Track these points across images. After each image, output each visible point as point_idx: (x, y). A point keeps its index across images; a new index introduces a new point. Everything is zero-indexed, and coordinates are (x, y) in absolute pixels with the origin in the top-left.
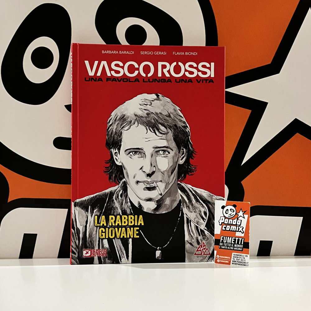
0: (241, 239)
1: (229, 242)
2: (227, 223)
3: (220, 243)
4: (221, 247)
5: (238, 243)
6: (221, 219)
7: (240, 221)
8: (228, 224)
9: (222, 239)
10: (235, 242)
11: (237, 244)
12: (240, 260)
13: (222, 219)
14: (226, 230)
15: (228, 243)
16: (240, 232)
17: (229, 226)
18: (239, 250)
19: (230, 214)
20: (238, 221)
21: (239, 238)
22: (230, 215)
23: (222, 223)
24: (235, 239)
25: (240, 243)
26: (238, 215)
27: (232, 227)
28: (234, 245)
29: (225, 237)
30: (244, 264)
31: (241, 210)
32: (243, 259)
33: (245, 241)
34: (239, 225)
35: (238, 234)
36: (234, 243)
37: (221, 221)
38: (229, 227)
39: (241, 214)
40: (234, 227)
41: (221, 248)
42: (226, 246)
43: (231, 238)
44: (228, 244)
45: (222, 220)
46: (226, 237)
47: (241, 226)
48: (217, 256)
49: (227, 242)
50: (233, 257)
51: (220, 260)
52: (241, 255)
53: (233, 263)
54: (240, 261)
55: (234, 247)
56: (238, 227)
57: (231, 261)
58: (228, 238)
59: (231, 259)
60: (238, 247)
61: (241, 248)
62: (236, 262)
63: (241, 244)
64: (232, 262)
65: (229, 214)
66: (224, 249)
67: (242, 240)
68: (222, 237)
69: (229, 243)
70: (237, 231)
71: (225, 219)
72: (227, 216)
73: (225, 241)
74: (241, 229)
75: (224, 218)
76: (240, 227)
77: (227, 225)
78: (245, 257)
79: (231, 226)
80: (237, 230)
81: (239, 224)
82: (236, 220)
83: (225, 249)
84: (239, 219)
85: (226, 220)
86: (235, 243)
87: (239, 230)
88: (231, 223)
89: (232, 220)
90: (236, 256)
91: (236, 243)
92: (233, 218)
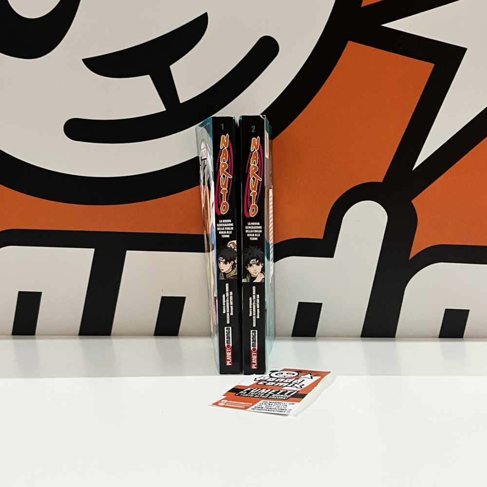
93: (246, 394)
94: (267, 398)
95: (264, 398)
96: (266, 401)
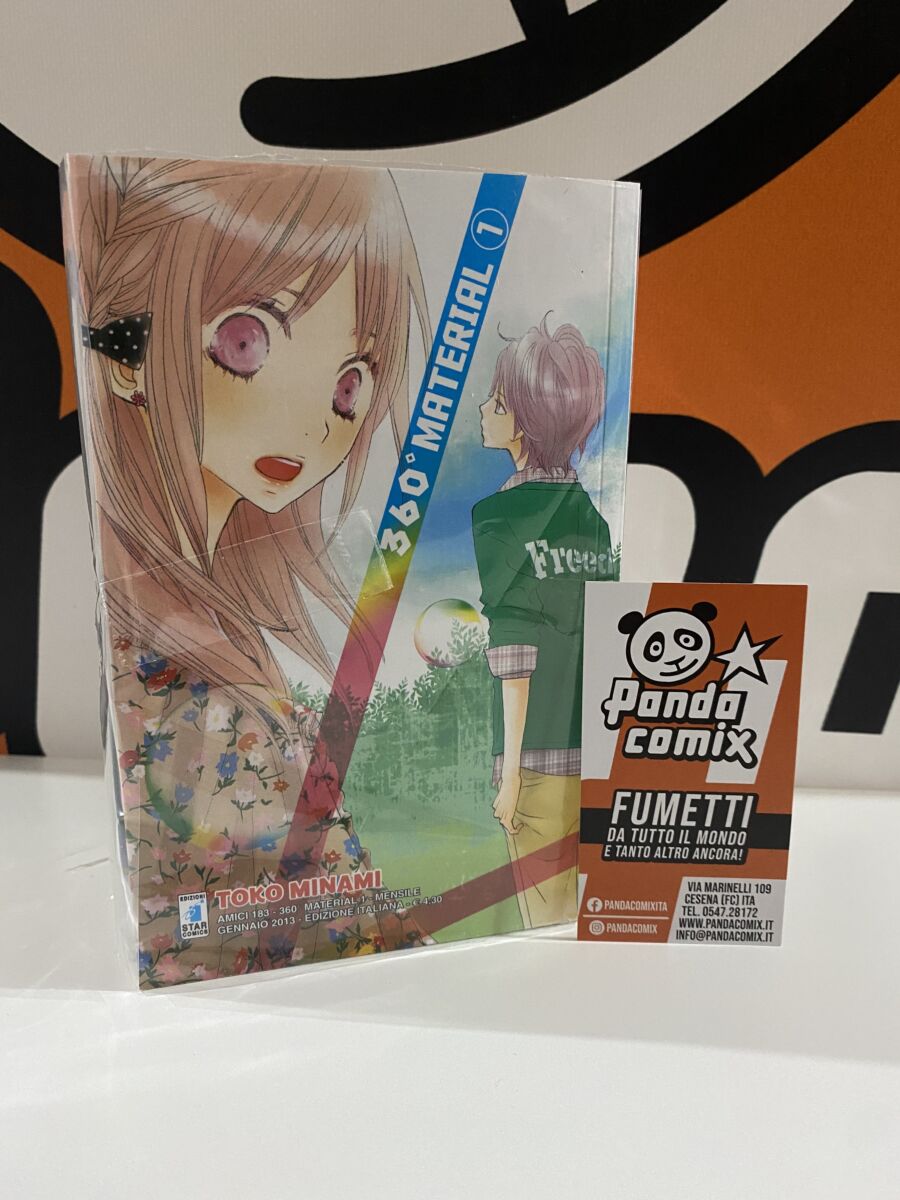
0: (740, 798)
1: (663, 823)
2: (654, 712)
3: (611, 829)
4: (613, 850)
5: (718, 823)
6: (618, 693)
7: (735, 699)
8: (660, 721)
9: (619, 807)
10: (698, 817)
11: (710, 829)
12: (728, 912)
13: (626, 692)
14: (645, 753)
15: (659, 826)
16: (730, 759)
17: (671, 732)
18: (722, 862)
19: (676, 662)
20: (723, 698)
21: (724, 795)
22: (674, 668)
23: (622, 714)
24: (702, 805)
25: (728, 824)
26: (727, 663)
27: (683, 734)
28: (693, 837)
29: (638, 795)
30: (746, 930)
31: (745, 634)
32: (741, 906)
33: (758, 811)
34: (729, 723)
35: (720, 773)
36: (693, 824)
37: (616, 707)
38: (667, 734)
39: (743, 655)
40: (693, 735)
41: (613, 857)
42: (644, 845)
43: (676, 798)
44: (657, 834)
45: (624, 698)
46: (649, 796)
47: (740, 728)
48: (590, 902)
49: (655, 823)
50: (689, 899)
51: (605, 921)
52: (730, 887)
53: (681, 935)
54: (725, 917)
55: (693, 847)
56: (720, 736)
57: (669, 922)
58: (662, 797)
59: (671, 912)
60: (716, 846)
61: (736, 846)
62: (699, 924)
63: (737, 826)
64: (675, 926)
65: (665, 658)
66: (635, 859)
67: (740, 806)
68: (620, 795)
69: (667, 827)
70: (717, 759)
71: (642, 690)
72: (651, 671)
73: (639, 817)
74: (737, 745)
75: (637, 684)
76: (731, 735)
77: (651, 725)
78: (758, 897)
79: (680, 731)
80: (716, 752)
81: (732, 715)
82: (708, 697)
83: (642, 859)
84: (732, 685)
85: (646, 696)
86: (701, 826)
87: (730, 752)
88: (680, 714)
89: (683, 697)
90: (703, 893)
91: (708, 823)
92: (690, 685)
93: (628, 842)
94: (690, 860)
95: (681, 861)
96: (696, 880)
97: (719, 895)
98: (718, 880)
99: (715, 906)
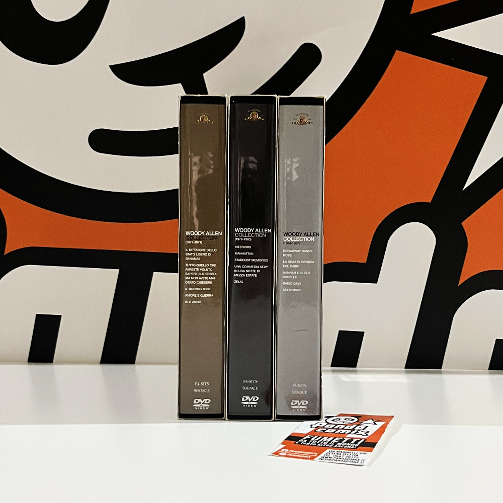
34: (359, 430)
43: (331, 438)
61: (354, 446)
63: (356, 443)
86: (339, 442)
93: (307, 442)
94: (333, 447)
95: (329, 447)
96: (333, 450)
97: (342, 454)
98: (343, 451)
99: (339, 455)
